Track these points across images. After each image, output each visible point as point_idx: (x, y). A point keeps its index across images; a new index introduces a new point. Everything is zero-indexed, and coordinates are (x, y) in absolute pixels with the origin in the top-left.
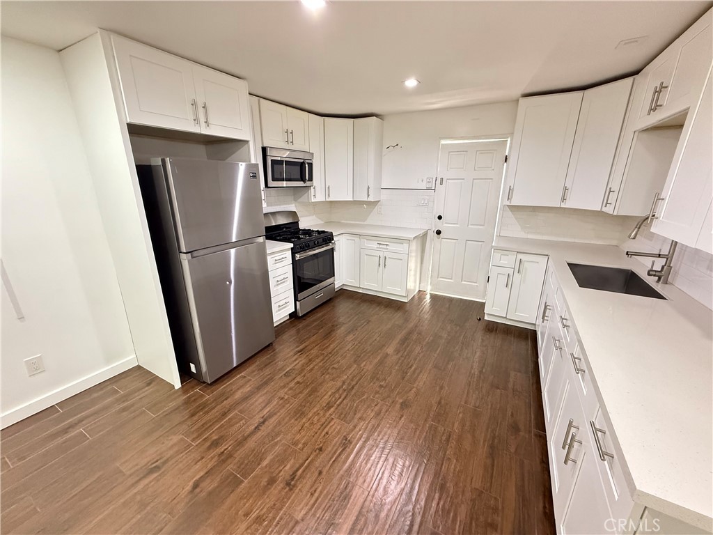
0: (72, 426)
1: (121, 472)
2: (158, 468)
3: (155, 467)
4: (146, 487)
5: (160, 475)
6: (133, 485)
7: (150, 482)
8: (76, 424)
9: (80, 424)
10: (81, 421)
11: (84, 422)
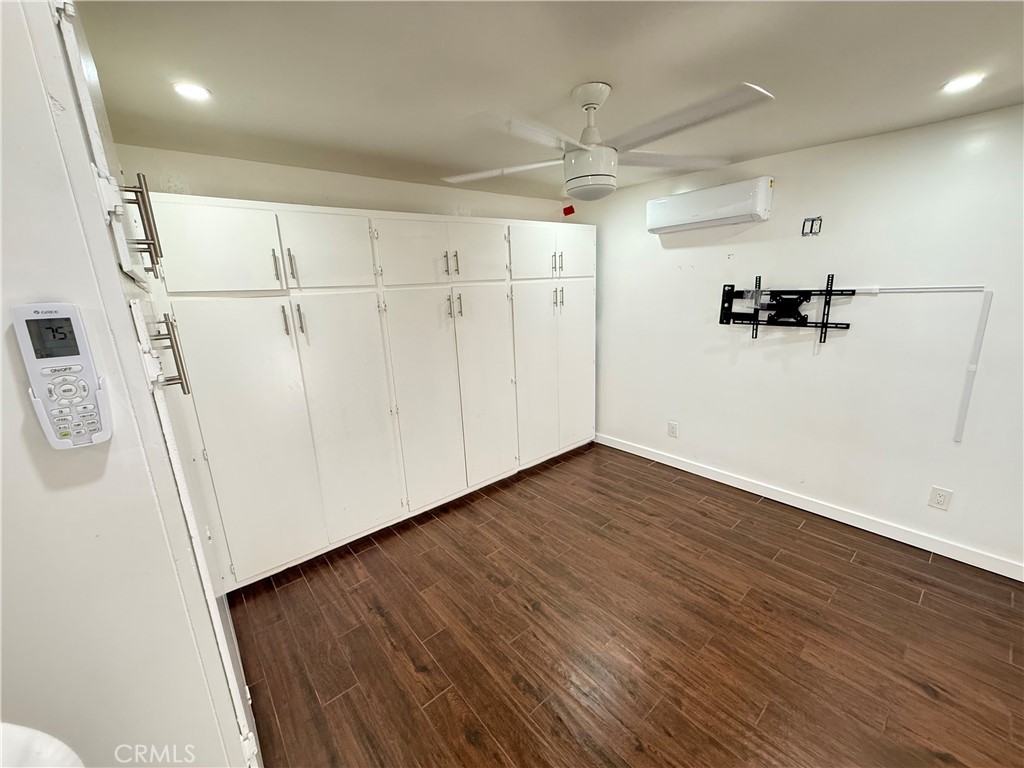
0: (920, 580)
1: (902, 652)
2: (935, 694)
3: (933, 690)
4: (902, 688)
5: (929, 701)
6: (896, 673)
7: (912, 692)
8: (926, 583)
9: (928, 586)
10: (933, 585)
11: (935, 589)
